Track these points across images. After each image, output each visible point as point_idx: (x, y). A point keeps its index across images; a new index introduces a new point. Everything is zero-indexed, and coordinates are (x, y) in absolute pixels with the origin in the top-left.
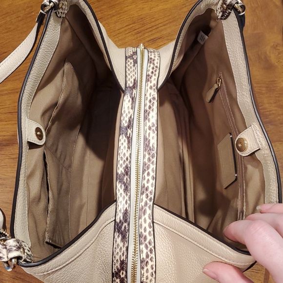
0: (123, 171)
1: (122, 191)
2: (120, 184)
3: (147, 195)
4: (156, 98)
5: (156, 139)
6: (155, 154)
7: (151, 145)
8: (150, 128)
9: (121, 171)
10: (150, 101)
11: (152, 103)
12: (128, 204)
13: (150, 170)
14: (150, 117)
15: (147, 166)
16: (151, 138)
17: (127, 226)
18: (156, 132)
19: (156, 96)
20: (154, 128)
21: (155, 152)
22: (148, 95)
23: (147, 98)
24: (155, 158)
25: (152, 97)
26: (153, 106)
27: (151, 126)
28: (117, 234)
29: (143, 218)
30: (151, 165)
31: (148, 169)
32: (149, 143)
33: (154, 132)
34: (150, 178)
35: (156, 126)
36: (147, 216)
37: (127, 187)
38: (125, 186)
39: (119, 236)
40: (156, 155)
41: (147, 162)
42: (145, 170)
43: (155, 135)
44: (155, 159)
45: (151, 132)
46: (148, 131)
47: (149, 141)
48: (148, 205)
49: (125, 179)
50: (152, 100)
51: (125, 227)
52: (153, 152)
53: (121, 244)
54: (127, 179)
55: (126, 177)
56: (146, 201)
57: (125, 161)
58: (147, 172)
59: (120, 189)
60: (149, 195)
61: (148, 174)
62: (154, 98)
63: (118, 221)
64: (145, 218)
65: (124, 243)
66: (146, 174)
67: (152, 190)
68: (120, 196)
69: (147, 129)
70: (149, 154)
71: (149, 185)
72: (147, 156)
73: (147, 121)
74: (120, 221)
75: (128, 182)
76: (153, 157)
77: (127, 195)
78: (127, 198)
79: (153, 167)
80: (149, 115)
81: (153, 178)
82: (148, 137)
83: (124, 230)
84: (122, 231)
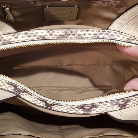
0: (81, 109)
1: (97, 109)
2: (92, 111)
3: (100, 34)
4: (26, 32)
5: (59, 30)
6: (69, 30)
7: (63, 34)
8: (51, 35)
9: (82, 111)
10: (29, 36)
11: (31, 35)
12: (106, 104)
13: (82, 33)
14: (43, 35)
15: (78, 36)
16: (58, 34)
17: (121, 101)
18: (54, 30)
19: (24, 32)
20: (51, 32)
21: (68, 31)
22: (24, 39)
23: (26, 39)
24: (72, 30)
25: (25, 36)
26: (33, 33)
27: (49, 34)
28: (127, 106)
29: (116, 37)
30: (78, 33)
31: (81, 35)
32: (62, 35)
33: (54, 31)
34: (87, 33)
35: (49, 30)
36: (115, 35)
37: (93, 106)
38: (93, 108)
39: (128, 104)
40: (71, 30)
41: (75, 36)
42: (81, 37)
43: (56, 31)
44: (74, 30)
45: (54, 34)
46: (53, 36)
47: (60, 35)
48: (108, 33)
49: (87, 108)
50: (28, 35)
51: (122, 102)
52: (68, 32)
53: (132, 101)
54: (87, 107)
55: (85, 107)
56: (105, 34)
57: (73, 109)
58: (83, 36)
59: (96, 111)
60: (100, 33)
61: (84, 35)
62: (26, 34)
63: (119, 108)
64: (116, 36)
65: (131, 99)
66: (84, 37)
67: (97, 31)
68: (102, 110)
69: (52, 37)
70: (69, 35)
71: (92, 33)
72: (71, 36)
73: (46, 37)
74: (119, 106)
75: (89, 106)
76: (72, 32)
77: (99, 105)
78: (102, 105)
79: (79, 32)
80: (42, 36)
81: (88, 31)
82: (57, 36)
83: (124, 102)
84: (125, 103)
